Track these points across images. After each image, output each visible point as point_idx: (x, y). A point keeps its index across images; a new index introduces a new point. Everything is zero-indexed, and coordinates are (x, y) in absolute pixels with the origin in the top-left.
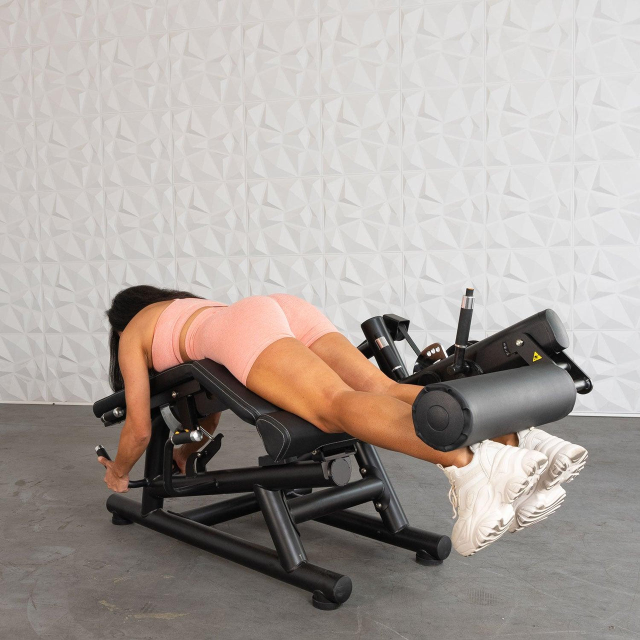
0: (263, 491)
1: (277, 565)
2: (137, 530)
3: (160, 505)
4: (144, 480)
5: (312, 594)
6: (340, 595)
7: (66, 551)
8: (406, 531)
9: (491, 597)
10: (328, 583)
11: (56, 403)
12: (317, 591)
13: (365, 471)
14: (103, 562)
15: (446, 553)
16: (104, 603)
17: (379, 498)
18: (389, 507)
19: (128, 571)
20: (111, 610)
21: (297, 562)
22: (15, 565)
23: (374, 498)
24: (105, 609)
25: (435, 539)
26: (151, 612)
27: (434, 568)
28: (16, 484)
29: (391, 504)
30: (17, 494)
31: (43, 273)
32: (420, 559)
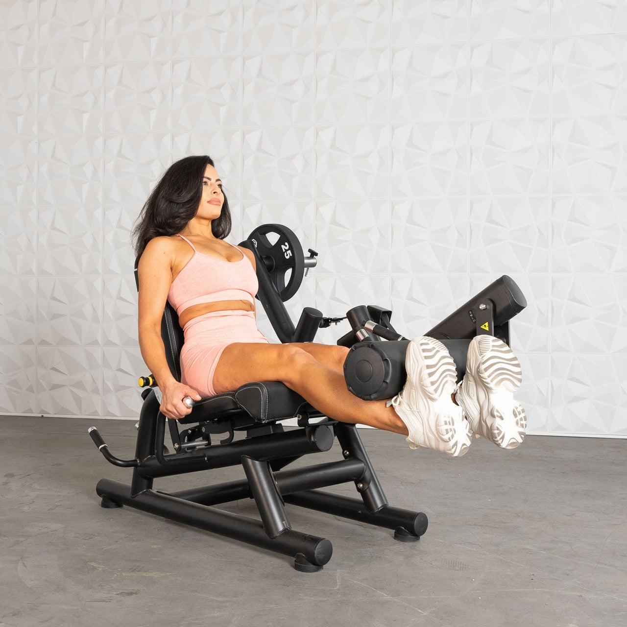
0: (250, 461)
1: (262, 533)
3: (150, 486)
4: (135, 461)
5: (294, 559)
6: (321, 557)
7: (56, 526)
8: (386, 509)
10: (310, 546)
11: (45, 415)
12: (298, 554)
13: (348, 453)
14: (92, 535)
15: (423, 529)
16: (93, 564)
17: (359, 478)
18: (369, 488)
19: (117, 542)
20: (100, 569)
21: (281, 528)
22: (5, 536)
23: (355, 478)
24: (94, 568)
25: (412, 516)
26: (139, 571)
28: (5, 476)
29: (372, 486)
30: (6, 483)
31: (38, 284)
32: (399, 536)
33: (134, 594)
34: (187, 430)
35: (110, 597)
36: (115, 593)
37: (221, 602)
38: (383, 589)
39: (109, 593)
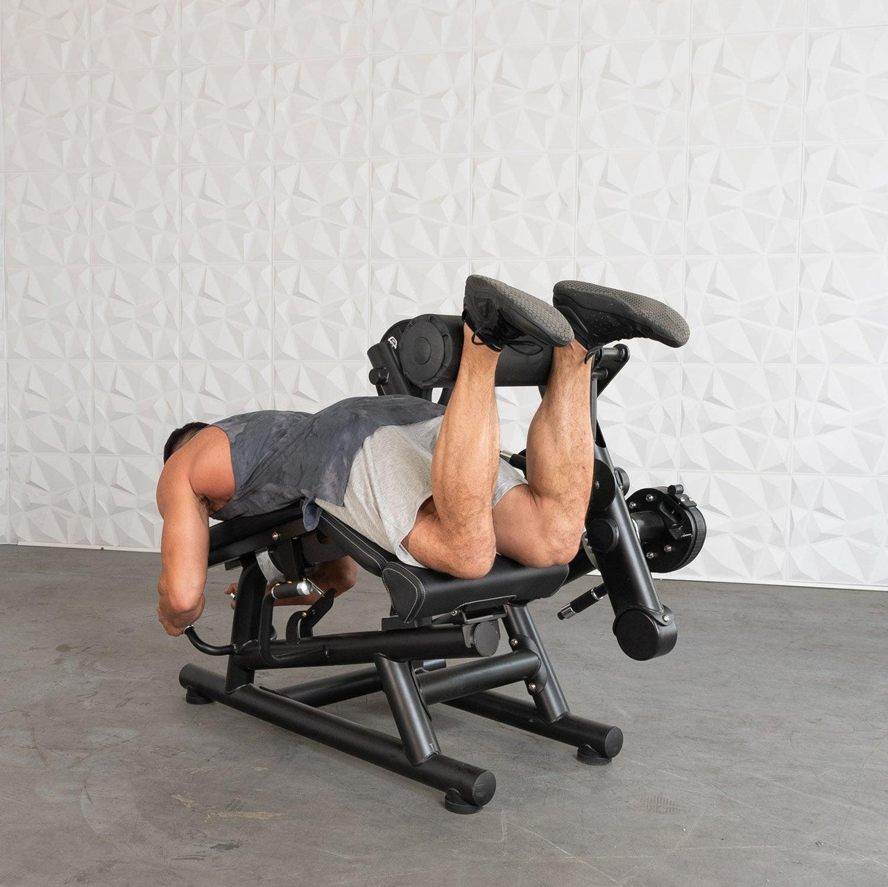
0: (386, 661)
1: (401, 757)
2: (219, 711)
3: (250, 679)
4: (231, 646)
5: (444, 794)
6: (480, 795)
7: (128, 733)
8: (566, 719)
9: (670, 804)
10: (466, 780)
11: (105, 548)
12: (452, 789)
13: (516, 642)
14: (175, 748)
15: (616, 748)
16: (179, 797)
17: (530, 676)
18: (544, 689)
19: (209, 760)
20: (189, 806)
21: (428, 752)
22: (62, 750)
23: (525, 677)
24: (181, 805)
25: (603, 731)
26: (239, 810)
27: (600, 768)
28: (58, 649)
29: (548, 687)
30: (59, 662)
31: (94, 373)
32: (583, 756)
33: (234, 847)
34: (302, 612)
35: (204, 852)
36: (210, 845)
37: (350, 862)
38: (563, 843)
39: (201, 846)
